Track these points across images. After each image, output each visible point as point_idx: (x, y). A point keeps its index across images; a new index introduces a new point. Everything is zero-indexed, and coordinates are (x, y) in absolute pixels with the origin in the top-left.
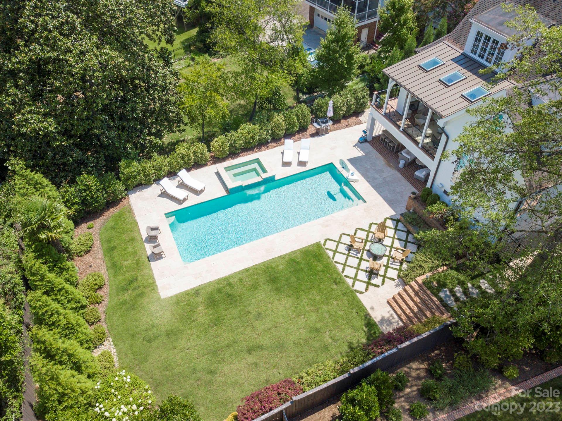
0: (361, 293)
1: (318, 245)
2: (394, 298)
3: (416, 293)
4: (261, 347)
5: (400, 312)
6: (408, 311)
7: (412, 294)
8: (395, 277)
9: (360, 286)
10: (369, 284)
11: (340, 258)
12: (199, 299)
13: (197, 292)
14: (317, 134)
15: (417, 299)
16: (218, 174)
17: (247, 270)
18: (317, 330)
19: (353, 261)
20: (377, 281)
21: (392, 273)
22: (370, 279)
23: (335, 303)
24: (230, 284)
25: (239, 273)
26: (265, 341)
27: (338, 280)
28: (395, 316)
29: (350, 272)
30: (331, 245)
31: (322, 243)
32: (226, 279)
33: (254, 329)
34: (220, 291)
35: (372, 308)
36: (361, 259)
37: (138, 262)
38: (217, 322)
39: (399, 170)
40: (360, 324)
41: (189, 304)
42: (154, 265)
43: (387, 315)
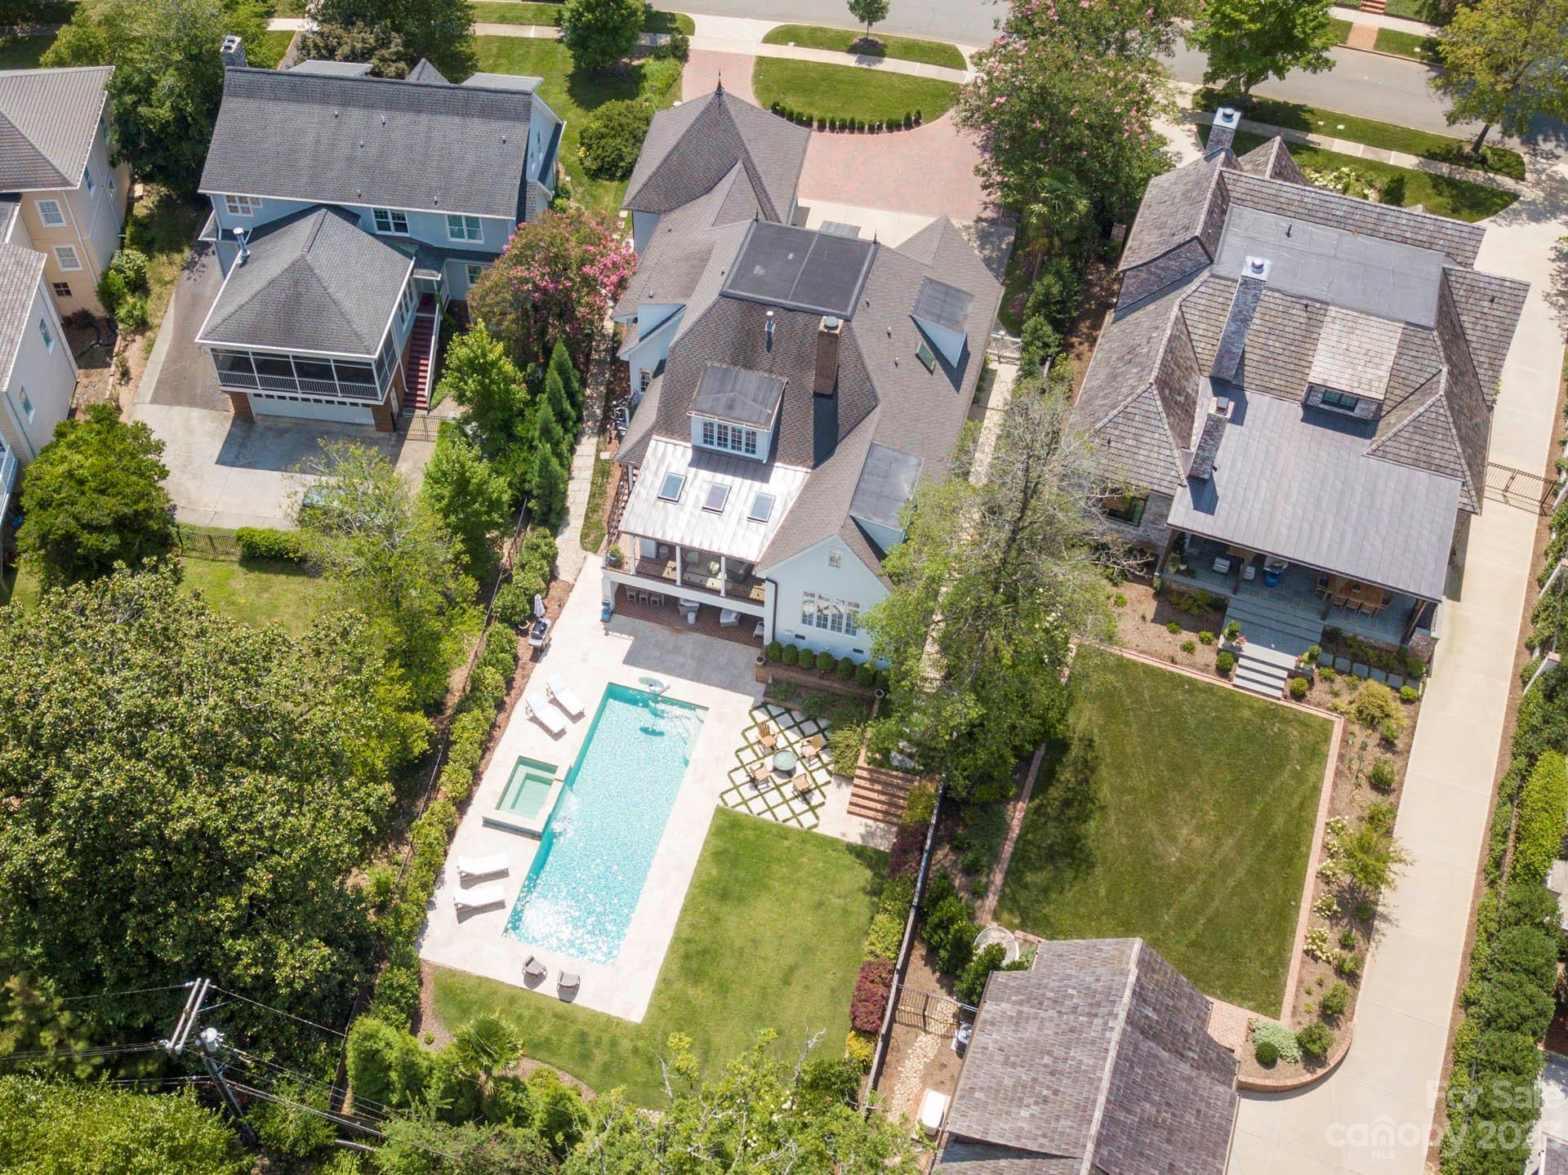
0: (816, 826)
1: (720, 811)
2: (852, 804)
3: (872, 781)
4: (792, 969)
5: (871, 813)
6: (879, 806)
7: (868, 785)
8: (828, 778)
9: (808, 820)
10: (812, 809)
11: (757, 806)
12: (678, 985)
13: (665, 981)
14: (538, 654)
15: (878, 787)
16: (489, 823)
17: (685, 910)
18: (821, 904)
19: (773, 797)
20: (816, 798)
21: (822, 776)
22: (808, 803)
23: (804, 860)
24: (688, 941)
25: (681, 920)
26: (788, 960)
27: (783, 833)
28: (870, 822)
29: (783, 813)
30: (732, 799)
31: (722, 804)
32: (677, 939)
33: (765, 959)
34: (687, 957)
35: (844, 835)
36: (777, 787)
37: (558, 1016)
38: (723, 988)
39: (694, 628)
40: (849, 859)
41: (673, 999)
42: (580, 1000)
43: (863, 830)
